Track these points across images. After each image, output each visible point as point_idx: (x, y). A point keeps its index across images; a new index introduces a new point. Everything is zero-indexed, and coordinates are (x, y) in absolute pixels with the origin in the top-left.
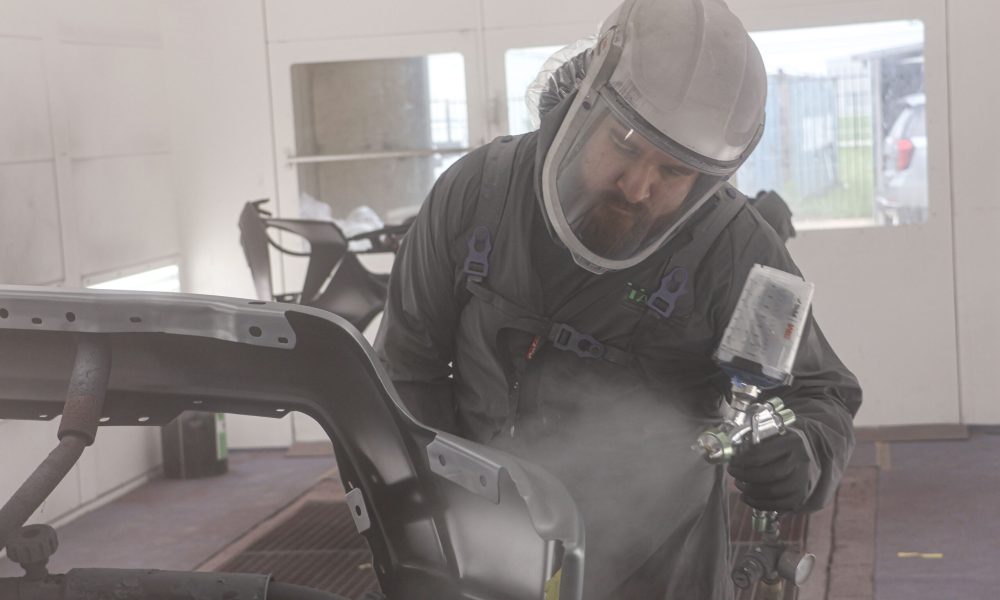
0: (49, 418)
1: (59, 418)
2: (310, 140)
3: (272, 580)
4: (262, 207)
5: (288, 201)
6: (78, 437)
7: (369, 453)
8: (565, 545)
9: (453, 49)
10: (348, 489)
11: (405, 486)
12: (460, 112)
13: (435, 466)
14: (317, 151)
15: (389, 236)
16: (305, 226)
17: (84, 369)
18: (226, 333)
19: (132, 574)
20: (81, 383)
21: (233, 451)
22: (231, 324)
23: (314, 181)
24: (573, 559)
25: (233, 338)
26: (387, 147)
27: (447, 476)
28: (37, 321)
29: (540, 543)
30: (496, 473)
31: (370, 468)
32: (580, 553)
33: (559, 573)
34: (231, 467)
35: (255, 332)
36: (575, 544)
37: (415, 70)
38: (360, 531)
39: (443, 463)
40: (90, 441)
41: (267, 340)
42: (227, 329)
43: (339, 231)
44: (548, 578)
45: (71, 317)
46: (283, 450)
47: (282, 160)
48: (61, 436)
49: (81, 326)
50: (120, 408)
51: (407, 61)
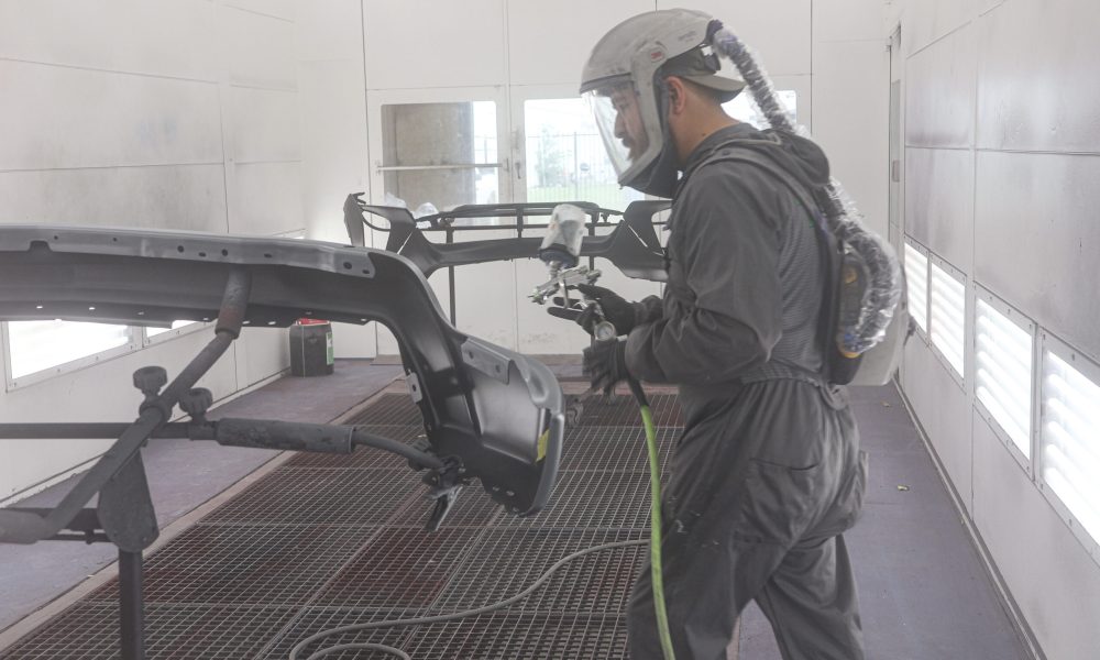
0: (210, 320)
1: (216, 321)
2: (394, 156)
3: (355, 430)
4: (360, 197)
5: (377, 195)
6: (228, 334)
7: (422, 350)
8: (552, 412)
9: (490, 99)
10: (408, 374)
11: (447, 373)
12: (493, 145)
13: (466, 359)
14: (398, 163)
15: (443, 219)
16: (387, 211)
17: (233, 288)
18: (327, 266)
19: (262, 423)
20: (232, 297)
21: (336, 359)
22: (332, 260)
23: (395, 183)
24: (556, 421)
25: (331, 269)
26: (444, 163)
27: (475, 366)
28: (203, 255)
29: (535, 411)
30: (507, 364)
31: (423, 361)
32: (561, 418)
33: (547, 432)
34: (335, 370)
35: (348, 266)
36: (559, 411)
37: (465, 111)
38: (415, 401)
39: (471, 355)
40: (236, 336)
41: (355, 272)
42: (328, 263)
43: (411, 215)
44: (540, 435)
45: (225, 253)
46: (372, 359)
47: (374, 169)
48: (217, 332)
49: (231, 259)
50: (259, 314)
51: (458, 105)
